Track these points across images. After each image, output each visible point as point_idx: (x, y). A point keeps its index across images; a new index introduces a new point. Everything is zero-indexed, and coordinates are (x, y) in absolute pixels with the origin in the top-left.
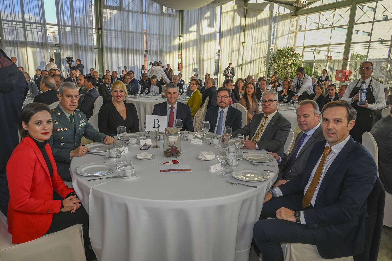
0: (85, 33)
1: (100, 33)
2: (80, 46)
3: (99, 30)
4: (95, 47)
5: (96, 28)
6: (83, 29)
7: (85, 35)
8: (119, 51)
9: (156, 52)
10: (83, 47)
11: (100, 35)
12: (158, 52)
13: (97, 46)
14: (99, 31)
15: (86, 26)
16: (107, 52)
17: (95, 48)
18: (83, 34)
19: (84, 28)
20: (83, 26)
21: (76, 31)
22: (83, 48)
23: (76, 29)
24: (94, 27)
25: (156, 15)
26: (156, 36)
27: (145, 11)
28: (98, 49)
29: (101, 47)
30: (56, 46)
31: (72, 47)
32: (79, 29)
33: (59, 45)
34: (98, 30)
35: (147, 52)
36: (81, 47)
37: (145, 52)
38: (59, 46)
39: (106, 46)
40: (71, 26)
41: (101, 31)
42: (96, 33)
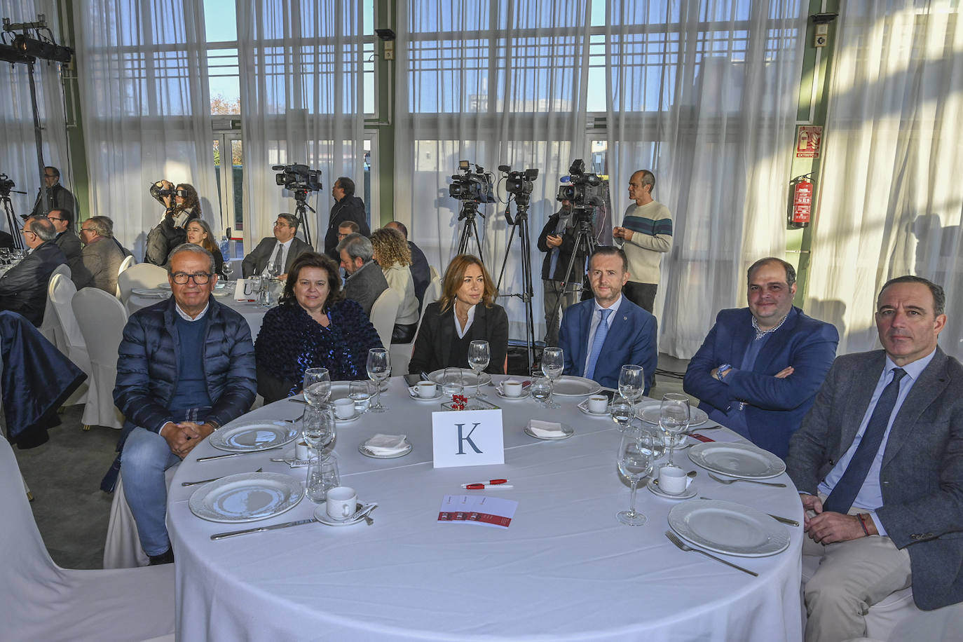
1: (389, 56)
2: (312, 121)
3: (386, 43)
4: (366, 121)
5: (377, 34)
9: (650, 123)
10: (322, 124)
11: (390, 62)
12: (662, 126)
13: (377, 117)
14: (386, 47)
17: (366, 127)
24: (369, 29)
26: (661, 35)
28: (378, 127)
29: (390, 120)
30: (233, 128)
31: (285, 127)
33: (241, 120)
34: (381, 42)
35: (604, 127)
36: (316, 123)
37: (596, 126)
40: (283, 43)
41: (391, 47)
42: (376, 59)
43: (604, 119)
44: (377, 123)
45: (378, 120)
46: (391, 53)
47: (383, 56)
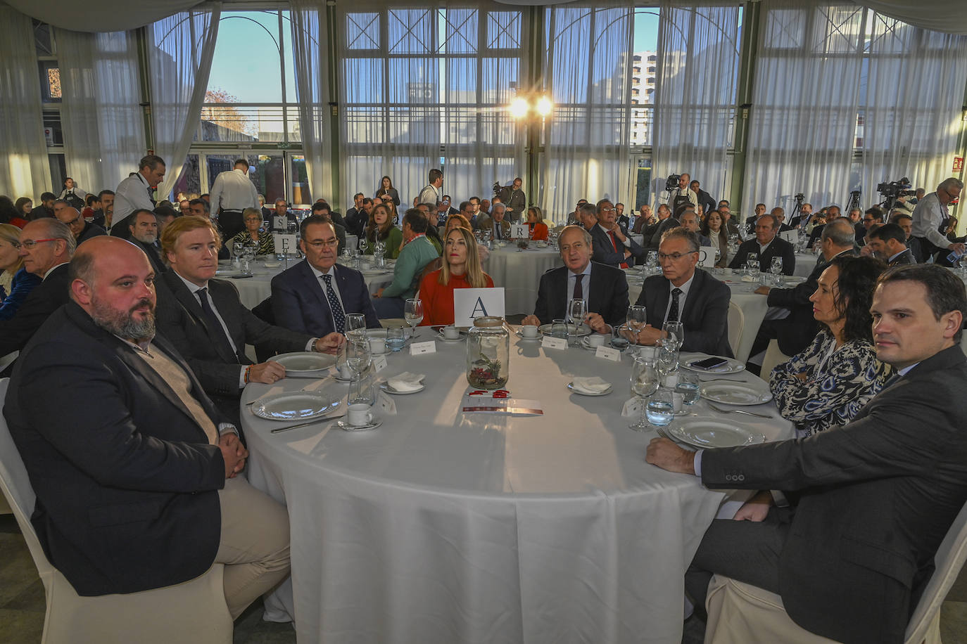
0: (710, 119)
1: (745, 116)
2: (696, 150)
3: (744, 110)
4: (728, 150)
5: (737, 105)
6: (707, 111)
8: (787, 157)
9: (885, 156)
10: (703, 152)
11: (744, 120)
12: (891, 156)
13: (734, 149)
14: (743, 113)
15: (714, 104)
16: (756, 161)
17: (728, 154)
18: (706, 121)
19: (710, 107)
20: (708, 104)
21: (691, 116)
22: (701, 153)
23: (691, 111)
25: (900, 56)
26: (893, 113)
27: (868, 50)
28: (734, 154)
29: (741, 150)
30: (644, 152)
31: (677, 153)
32: (698, 111)
33: (651, 149)
34: (741, 109)
35: (861, 156)
36: (698, 152)
37: (855, 156)
38: (651, 153)
39: (755, 146)
40: (682, 107)
41: (747, 112)
42: (735, 118)
43: (861, 153)
44: (733, 151)
46: (747, 115)
47: (740, 116)
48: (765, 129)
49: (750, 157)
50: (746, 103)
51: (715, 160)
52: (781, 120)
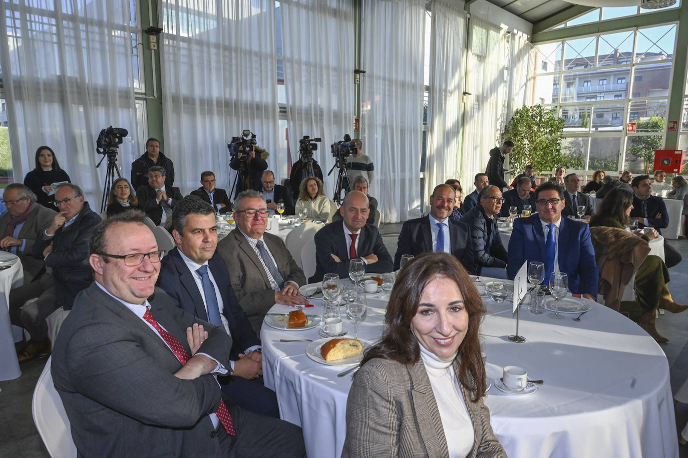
0: (102, 42)
1: (153, 46)
2: (89, 88)
3: (152, 37)
4: (136, 93)
5: (139, 27)
6: (96, 29)
7: (103, 51)
10: (100, 92)
11: (153, 52)
13: (143, 91)
14: (152, 40)
15: (105, 19)
16: (176, 111)
17: (137, 98)
18: (98, 46)
19: (100, 24)
20: (96, 17)
25: (306, 7)
26: (307, 68)
28: (145, 99)
29: (155, 95)
31: (51, 92)
32: (82, 27)
34: (145, 35)
36: (92, 91)
37: (281, 112)
39: (173, 90)
41: (155, 41)
42: (140, 47)
43: (285, 108)
44: (144, 96)
45: (145, 94)
46: (156, 45)
47: (146, 45)
48: (183, 69)
49: (169, 106)
50: (151, 25)
51: (122, 107)
52: (201, 59)
